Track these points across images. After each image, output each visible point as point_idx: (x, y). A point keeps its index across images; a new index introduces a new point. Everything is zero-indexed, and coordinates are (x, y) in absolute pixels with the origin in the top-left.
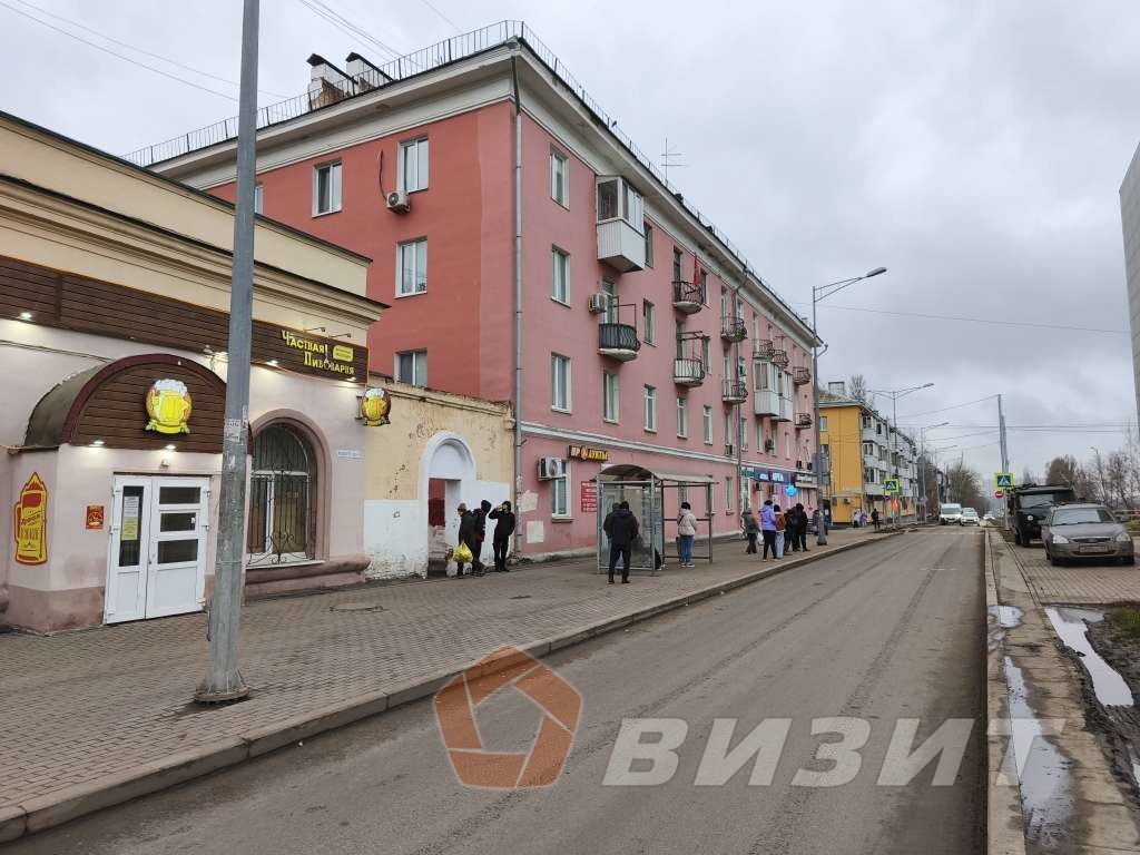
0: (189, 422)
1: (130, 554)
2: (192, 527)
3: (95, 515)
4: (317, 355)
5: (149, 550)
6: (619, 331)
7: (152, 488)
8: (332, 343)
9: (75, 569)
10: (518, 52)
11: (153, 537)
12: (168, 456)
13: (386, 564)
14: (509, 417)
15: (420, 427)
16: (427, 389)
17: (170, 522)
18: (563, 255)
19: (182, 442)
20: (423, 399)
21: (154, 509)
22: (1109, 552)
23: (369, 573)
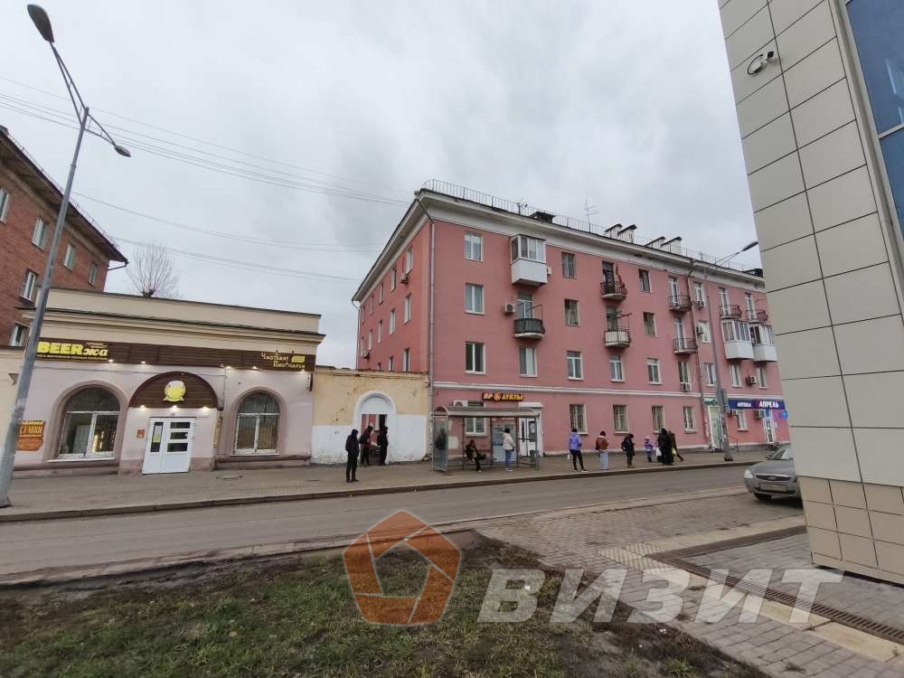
0: (184, 397)
1: (155, 447)
2: (186, 438)
3: (141, 433)
4: (280, 362)
5: (164, 447)
6: (525, 323)
7: (167, 423)
8: (291, 356)
9: (131, 452)
10: (424, 195)
11: (166, 441)
12: (175, 409)
13: (329, 457)
14: (427, 380)
15: (355, 389)
16: (360, 370)
17: (175, 436)
18: (479, 287)
19: (180, 404)
20: (358, 375)
21: (167, 430)
22: (788, 492)
23: (312, 461)
